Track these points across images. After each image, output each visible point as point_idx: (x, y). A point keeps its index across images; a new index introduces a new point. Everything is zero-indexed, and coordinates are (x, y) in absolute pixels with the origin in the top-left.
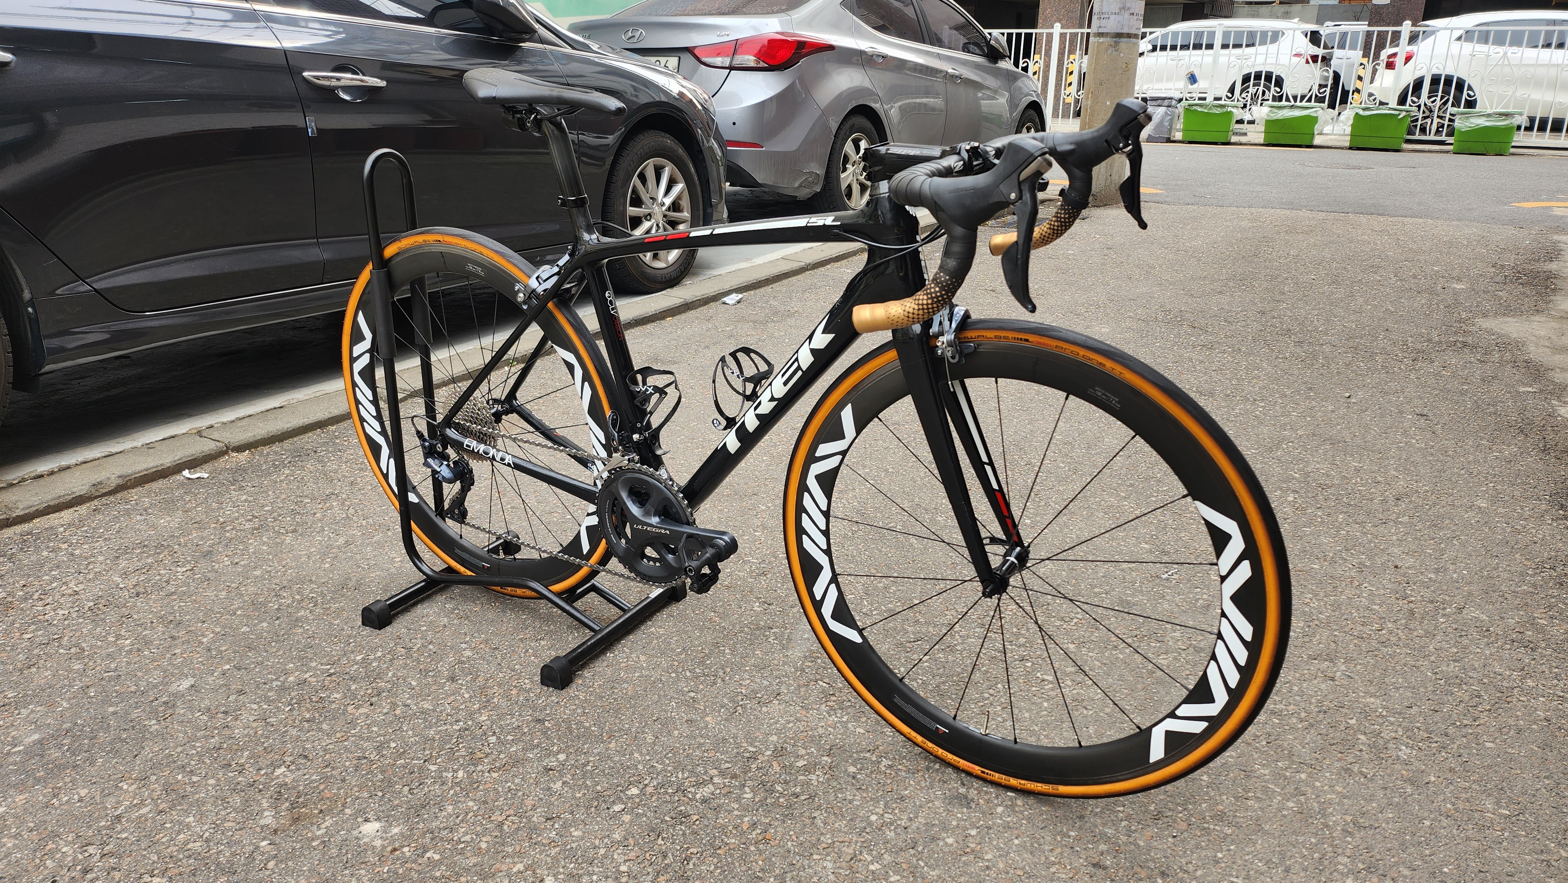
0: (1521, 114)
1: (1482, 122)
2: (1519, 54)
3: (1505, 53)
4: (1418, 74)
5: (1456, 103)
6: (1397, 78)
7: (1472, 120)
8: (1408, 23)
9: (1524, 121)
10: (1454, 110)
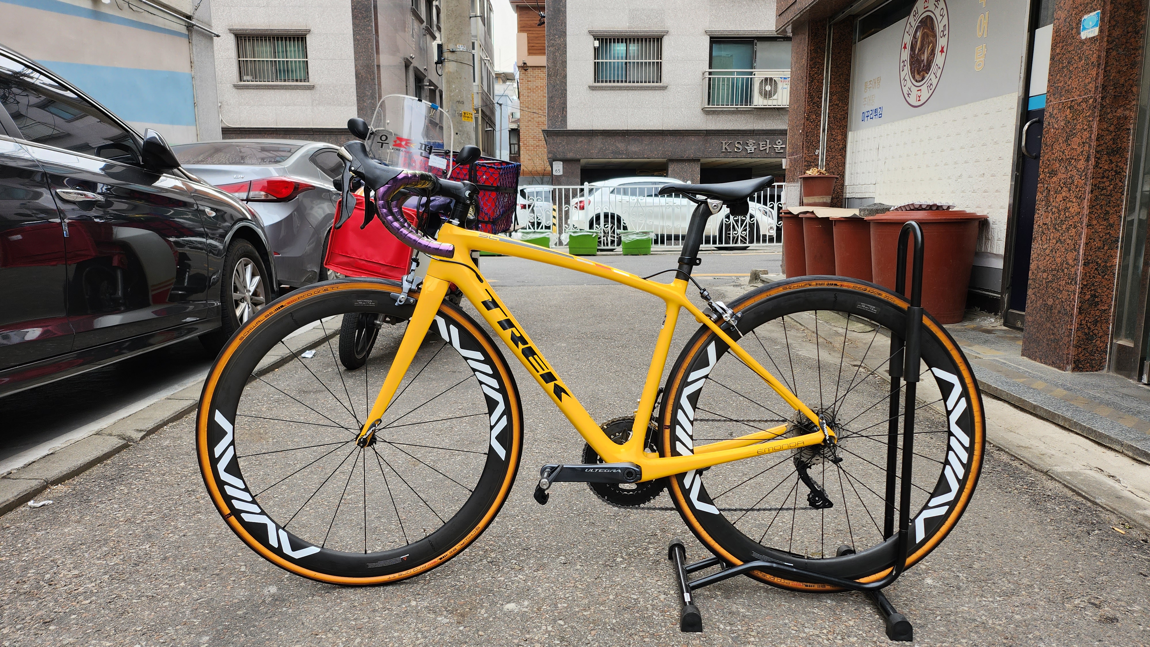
0: (652, 232)
1: (635, 237)
2: (644, 201)
3: (638, 200)
4: (597, 212)
5: (619, 228)
6: (587, 214)
7: (630, 236)
8: (586, 183)
9: (653, 236)
10: (619, 231)
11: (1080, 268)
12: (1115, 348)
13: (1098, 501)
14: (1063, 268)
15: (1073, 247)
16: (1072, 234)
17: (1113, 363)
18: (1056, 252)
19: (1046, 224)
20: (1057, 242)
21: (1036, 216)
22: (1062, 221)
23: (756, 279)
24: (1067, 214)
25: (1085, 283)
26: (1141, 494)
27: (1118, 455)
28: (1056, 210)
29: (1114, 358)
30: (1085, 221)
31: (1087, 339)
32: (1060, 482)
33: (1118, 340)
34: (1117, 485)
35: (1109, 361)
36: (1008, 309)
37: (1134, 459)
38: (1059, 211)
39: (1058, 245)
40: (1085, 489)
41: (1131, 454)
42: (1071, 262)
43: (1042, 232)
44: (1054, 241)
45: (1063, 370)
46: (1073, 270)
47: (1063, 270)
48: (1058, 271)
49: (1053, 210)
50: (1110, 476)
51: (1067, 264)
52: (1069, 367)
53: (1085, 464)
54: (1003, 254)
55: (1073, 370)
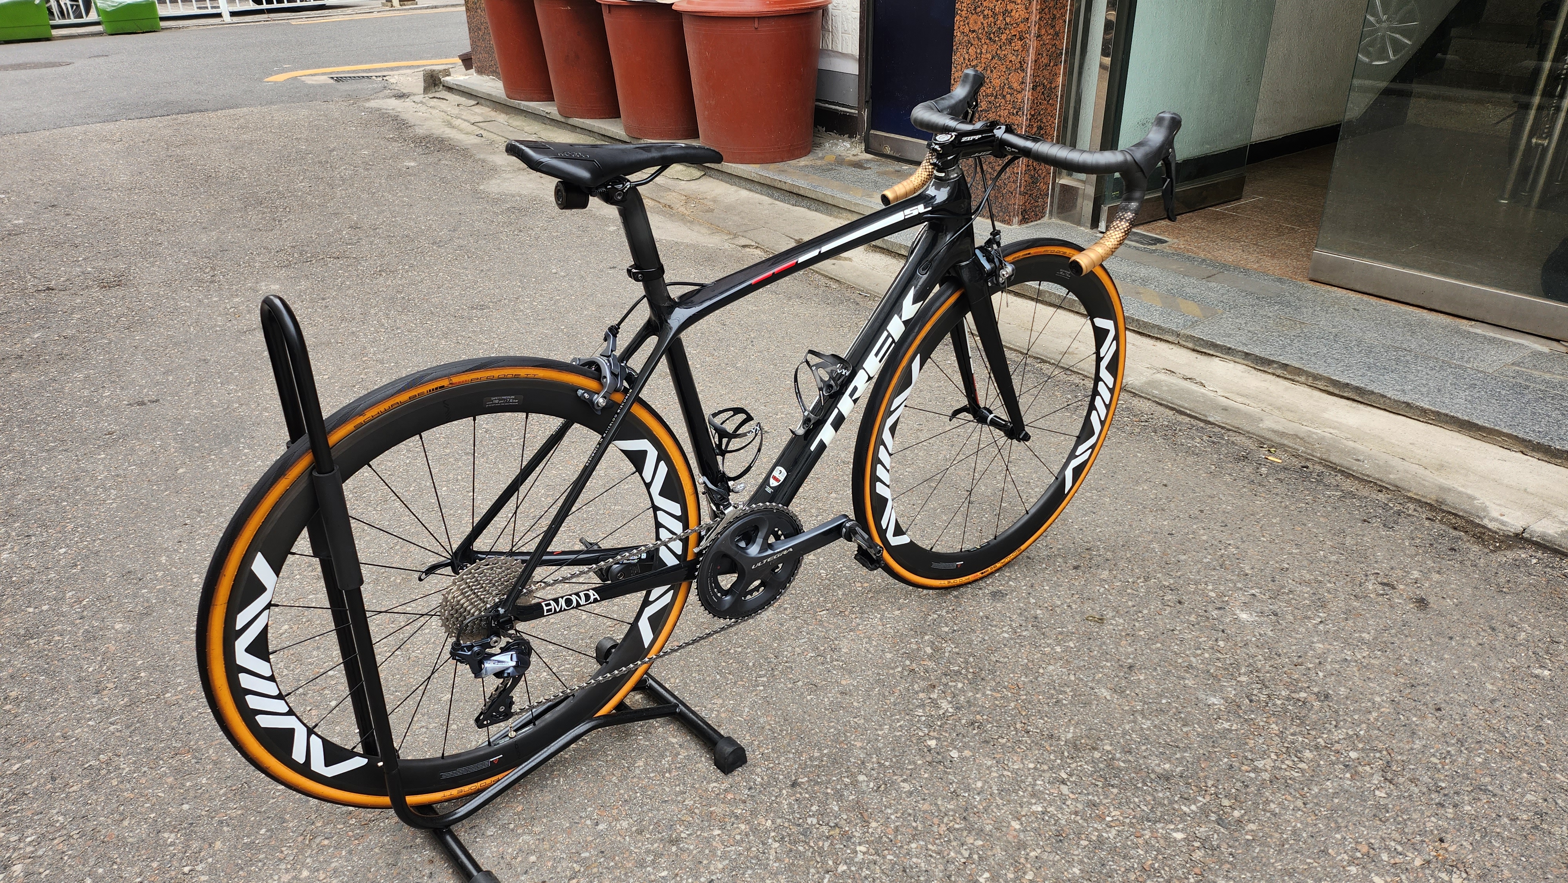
11: (1027, 94)
12: (1057, 189)
13: (1211, 419)
14: (1005, 93)
15: (1018, 65)
16: (1016, 48)
17: (1055, 206)
18: (992, 71)
19: (974, 31)
20: (993, 58)
21: (957, 18)
22: (1000, 28)
23: (435, 85)
24: (1008, 20)
25: (1033, 113)
26: (1240, 399)
27: (1172, 346)
28: (990, 13)
29: (1056, 201)
30: (1034, 30)
31: (1033, 182)
32: (1149, 399)
33: (1060, 179)
34: (1202, 390)
35: (1052, 206)
36: (868, 130)
37: (1194, 350)
38: (995, 15)
39: (994, 61)
40: (1186, 405)
41: (1190, 345)
42: (1015, 85)
43: (969, 42)
44: (989, 56)
45: (1008, 224)
46: (1019, 96)
47: (1004, 97)
48: (996, 97)
49: (986, 13)
50: (1186, 379)
51: (1010, 88)
52: (1016, 220)
53: (1149, 366)
54: (856, 53)
55: (1021, 222)
